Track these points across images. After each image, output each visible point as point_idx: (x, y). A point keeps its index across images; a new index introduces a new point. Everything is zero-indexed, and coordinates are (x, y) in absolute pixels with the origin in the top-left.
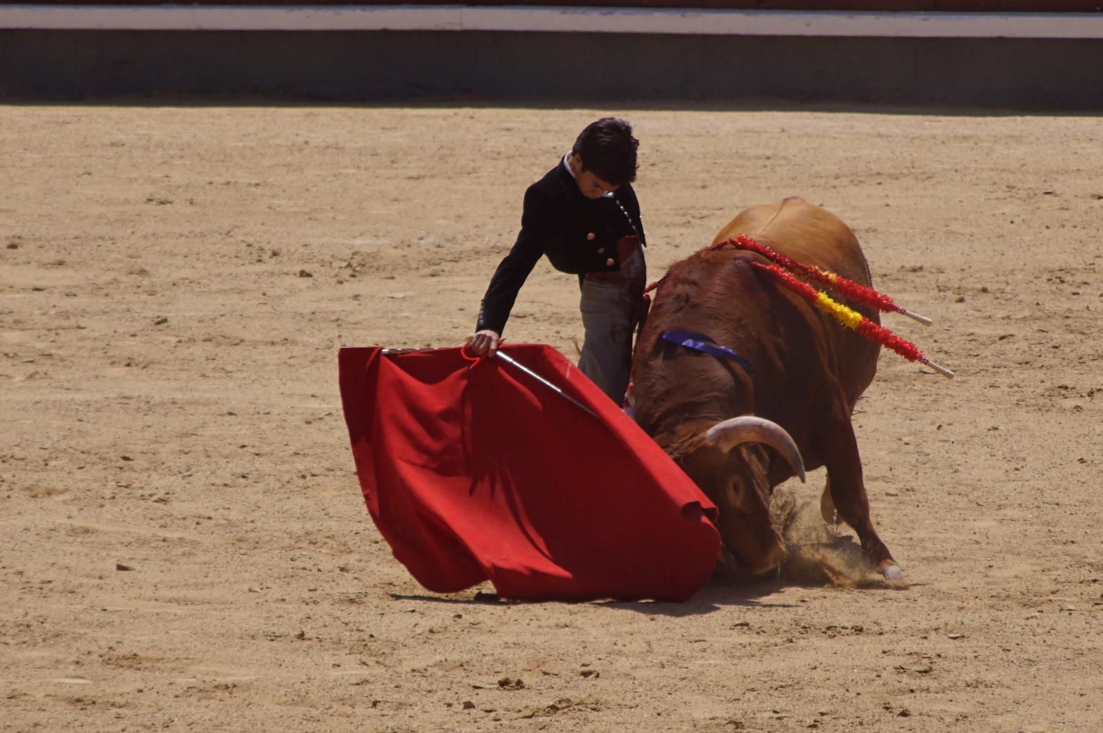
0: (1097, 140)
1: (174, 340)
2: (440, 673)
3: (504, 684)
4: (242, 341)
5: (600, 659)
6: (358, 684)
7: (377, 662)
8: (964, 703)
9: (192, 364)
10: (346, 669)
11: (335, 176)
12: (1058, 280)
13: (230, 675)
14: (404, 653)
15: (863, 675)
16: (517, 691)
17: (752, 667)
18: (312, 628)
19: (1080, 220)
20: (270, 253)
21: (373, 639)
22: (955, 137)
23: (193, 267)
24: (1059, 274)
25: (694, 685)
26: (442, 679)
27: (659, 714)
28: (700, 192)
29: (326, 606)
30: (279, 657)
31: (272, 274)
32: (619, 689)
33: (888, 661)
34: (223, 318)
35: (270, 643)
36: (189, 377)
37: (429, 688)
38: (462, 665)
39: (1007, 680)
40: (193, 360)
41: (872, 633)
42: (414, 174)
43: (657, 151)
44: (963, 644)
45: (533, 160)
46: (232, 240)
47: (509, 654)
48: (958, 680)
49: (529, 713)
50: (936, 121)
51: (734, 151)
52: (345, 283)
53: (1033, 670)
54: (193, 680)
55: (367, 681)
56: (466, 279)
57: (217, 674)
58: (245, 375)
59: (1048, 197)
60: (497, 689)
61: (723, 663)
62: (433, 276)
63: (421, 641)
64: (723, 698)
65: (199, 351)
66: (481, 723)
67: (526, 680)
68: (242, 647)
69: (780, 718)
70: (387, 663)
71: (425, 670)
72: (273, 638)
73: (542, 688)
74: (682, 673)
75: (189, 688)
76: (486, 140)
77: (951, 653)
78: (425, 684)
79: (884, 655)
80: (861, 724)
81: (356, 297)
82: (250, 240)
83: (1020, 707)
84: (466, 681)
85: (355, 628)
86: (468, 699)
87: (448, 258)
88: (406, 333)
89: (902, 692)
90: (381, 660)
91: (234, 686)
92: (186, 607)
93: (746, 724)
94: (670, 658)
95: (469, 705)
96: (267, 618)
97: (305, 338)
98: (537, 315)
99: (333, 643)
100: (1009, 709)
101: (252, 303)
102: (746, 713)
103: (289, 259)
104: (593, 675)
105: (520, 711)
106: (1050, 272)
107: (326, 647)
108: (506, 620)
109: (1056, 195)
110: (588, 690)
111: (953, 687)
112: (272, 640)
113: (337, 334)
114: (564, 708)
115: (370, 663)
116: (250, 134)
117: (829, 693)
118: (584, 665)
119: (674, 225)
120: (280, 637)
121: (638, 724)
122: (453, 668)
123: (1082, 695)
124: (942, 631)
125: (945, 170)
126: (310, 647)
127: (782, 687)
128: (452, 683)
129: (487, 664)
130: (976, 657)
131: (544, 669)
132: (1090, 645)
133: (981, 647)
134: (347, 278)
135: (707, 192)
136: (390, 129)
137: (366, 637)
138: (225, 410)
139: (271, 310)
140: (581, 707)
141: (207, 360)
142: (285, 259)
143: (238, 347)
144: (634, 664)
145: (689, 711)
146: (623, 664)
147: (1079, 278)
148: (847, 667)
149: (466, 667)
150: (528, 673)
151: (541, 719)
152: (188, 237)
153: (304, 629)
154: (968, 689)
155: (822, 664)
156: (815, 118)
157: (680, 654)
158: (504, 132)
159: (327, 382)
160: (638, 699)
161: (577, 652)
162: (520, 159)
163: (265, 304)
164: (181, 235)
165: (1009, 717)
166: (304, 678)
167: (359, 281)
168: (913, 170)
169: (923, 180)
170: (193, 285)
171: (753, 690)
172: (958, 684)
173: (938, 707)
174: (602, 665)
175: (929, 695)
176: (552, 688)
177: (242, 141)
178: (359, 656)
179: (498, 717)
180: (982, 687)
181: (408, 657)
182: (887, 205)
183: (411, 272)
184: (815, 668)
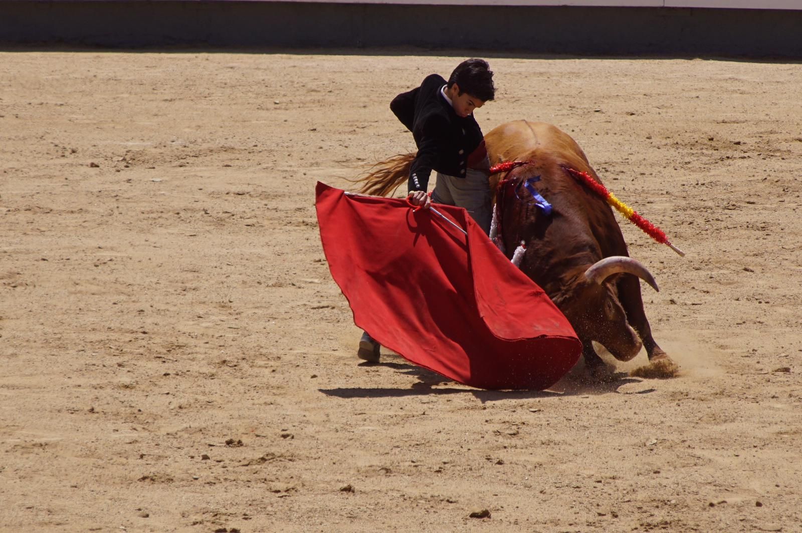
0: (630, 75)
1: (5, 210)
2: (186, 436)
3: (229, 443)
4: (51, 210)
5: (294, 426)
6: (130, 443)
7: (144, 428)
8: (541, 455)
9: (18, 226)
10: (122, 433)
11: (114, 99)
12: (603, 170)
13: (43, 437)
14: (161, 422)
15: (472, 437)
16: (238, 448)
17: (398, 432)
18: (99, 405)
19: (618, 129)
20: (70, 151)
21: (140, 413)
22: (535, 73)
23: (18, 160)
24: (604, 166)
25: (358, 444)
26: (188, 440)
27: (334, 463)
28: (362, 111)
29: (109, 390)
30: (77, 424)
31: (72, 165)
32: (307, 446)
33: (491, 428)
34: (38, 195)
35: (71, 415)
36: (15, 235)
37: (179, 446)
38: (201, 430)
39: (569, 440)
40: (18, 223)
41: (479, 408)
42: (169, 98)
43: (333, 82)
44: (539, 416)
45: (249, 88)
46: (45, 141)
47: (233, 423)
48: (536, 440)
49: (246, 463)
50: (522, 62)
51: (385, 82)
52: (121, 171)
53: (587, 433)
54: (19, 440)
55: (136, 441)
56: (204, 168)
57: (34, 436)
58: (53, 233)
59: (597, 114)
60: (225, 446)
61: (378, 428)
62: (181, 166)
63: (173, 414)
64: (378, 453)
65: (22, 217)
66: (214, 470)
67: (245, 440)
68: (52, 418)
69: (416, 466)
70: (150, 428)
71: (176, 434)
72: (73, 411)
73: (255, 446)
74: (350, 435)
75: (15, 446)
76: (217, 75)
77: (531, 422)
78: (176, 444)
79: (486, 423)
80: (471, 469)
81: (129, 181)
82: (57, 142)
83: (578, 458)
84: (203, 441)
85: (128, 405)
86: (205, 453)
87: (191, 155)
88: (163, 205)
89: (498, 448)
90: (146, 427)
91: (46, 444)
92: (13, 391)
93: (393, 470)
94: (342, 425)
95: (205, 457)
96: (69, 398)
97: (94, 209)
98: (252, 193)
99: (113, 415)
100: (570, 459)
101: (58, 184)
102: (393, 462)
103: (83, 155)
104: (289, 437)
105: (240, 461)
106: (598, 164)
107: (109, 418)
108: (231, 400)
109: (603, 113)
110: (287, 447)
111: (533, 445)
112: (72, 413)
113: (116, 205)
114: (270, 459)
115: (138, 429)
116: (56, 71)
117: (450, 449)
118: (283, 430)
119: (345, 133)
120: (77, 411)
121: (320, 470)
122: (195, 432)
123: (620, 450)
124: (525, 406)
125: (527, 95)
126: (98, 418)
127: (417, 445)
128: (194, 442)
129: (218, 429)
130: (548, 424)
131: (256, 433)
132: (626, 417)
133: (551, 418)
134: (123, 168)
135: (367, 110)
136: (151, 67)
137: (136, 411)
138: (41, 257)
139: (70, 189)
140: (281, 459)
141: (28, 223)
142: (80, 155)
143: (49, 214)
144: (317, 430)
145: (354, 461)
146: (310, 430)
147: (618, 168)
148: (462, 431)
149: (203, 431)
150: (246, 435)
151: (254, 467)
152: (14, 140)
153: (94, 406)
154: (543, 446)
155: (444, 429)
156: (440, 60)
157: (348, 423)
158: (230, 70)
159: (109, 238)
160: (320, 453)
161: (279, 421)
162: (240, 88)
163: (67, 185)
164: (9, 139)
165: (571, 465)
166: (94, 439)
167: (131, 170)
168: (506, 96)
169: (513, 102)
170: (18, 172)
171: (398, 447)
172: (536, 442)
173: (522, 458)
174: (296, 430)
175: (516, 450)
176: (262, 446)
177: (51, 75)
178: (131, 424)
179: (225, 465)
180: (552, 445)
181: (164, 425)
182: (488, 119)
183: (166, 164)
184: (440, 432)
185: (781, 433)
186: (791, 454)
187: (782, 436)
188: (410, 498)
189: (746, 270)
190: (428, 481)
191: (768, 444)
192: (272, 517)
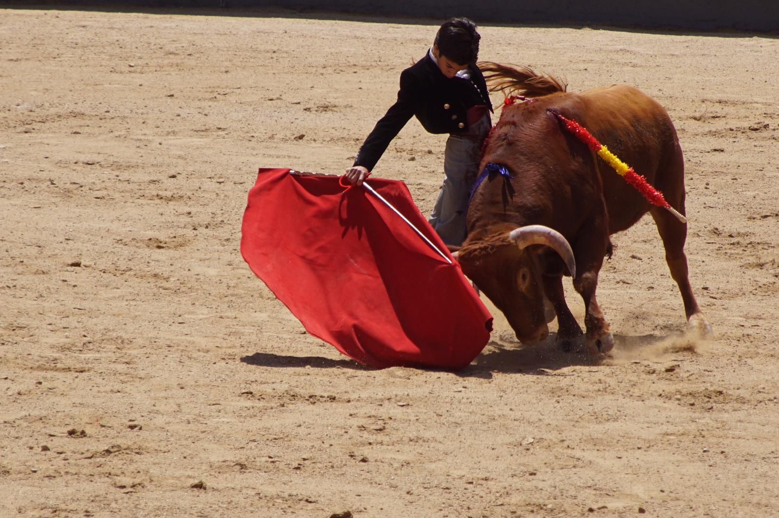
0: (514, 44)
2: (25, 424)
3: (72, 433)
5: (142, 416)
8: (408, 453)
15: (335, 432)
16: (81, 439)
17: (254, 425)
22: (411, 39)
25: (211, 437)
26: (26, 429)
27: (185, 458)
28: (224, 76)
32: (156, 438)
33: (353, 422)
37: (17, 436)
38: (41, 419)
39: (439, 437)
41: (342, 401)
42: (15, 58)
43: (193, 45)
44: (408, 411)
45: (102, 49)
47: (75, 411)
48: (404, 436)
49: (89, 455)
50: (397, 28)
51: (250, 47)
53: (458, 430)
56: (50, 135)
60: (67, 437)
61: (233, 420)
62: (26, 132)
63: (11, 400)
64: (232, 447)
66: (54, 462)
67: (88, 431)
69: (273, 462)
71: (14, 422)
73: (100, 437)
74: (202, 427)
76: (67, 34)
77: (399, 416)
78: (13, 433)
79: (350, 417)
80: (332, 467)
83: (448, 457)
84: (44, 430)
86: (44, 444)
87: (38, 120)
88: (6, 174)
89: (363, 444)
93: (249, 466)
94: (194, 417)
95: (45, 449)
98: (102, 163)
100: (441, 458)
102: (249, 458)
104: (137, 428)
105: (83, 453)
108: (74, 386)
110: (134, 439)
111: (400, 441)
114: (115, 452)
117: (310, 444)
118: (130, 421)
119: (205, 99)
121: (170, 464)
122: (34, 421)
123: (493, 449)
124: (393, 400)
127: (275, 439)
128: (33, 432)
129: (60, 418)
130: (417, 420)
131: (101, 423)
132: (500, 413)
133: (421, 413)
135: (229, 75)
140: (128, 451)
144: (167, 420)
145: (206, 456)
146: (160, 420)
148: (323, 425)
149: (44, 420)
150: (90, 425)
151: (98, 460)
154: (411, 443)
155: (305, 422)
156: (309, 24)
157: (201, 414)
158: (81, 29)
160: (170, 446)
161: (126, 411)
162: (92, 49)
165: (440, 464)
168: (379, 63)
169: (387, 71)
171: (254, 441)
172: (404, 439)
173: (389, 456)
174: (144, 420)
175: (382, 447)
176: (107, 437)
179: (66, 458)
180: (421, 442)
181: (2, 412)
182: (360, 88)
183: (11, 129)
184: (300, 426)
185: (668, 435)
186: (677, 457)
187: (668, 437)
188: (266, 496)
189: (633, 257)
190: (286, 478)
191: (653, 446)
192: (116, 514)
